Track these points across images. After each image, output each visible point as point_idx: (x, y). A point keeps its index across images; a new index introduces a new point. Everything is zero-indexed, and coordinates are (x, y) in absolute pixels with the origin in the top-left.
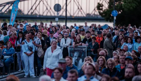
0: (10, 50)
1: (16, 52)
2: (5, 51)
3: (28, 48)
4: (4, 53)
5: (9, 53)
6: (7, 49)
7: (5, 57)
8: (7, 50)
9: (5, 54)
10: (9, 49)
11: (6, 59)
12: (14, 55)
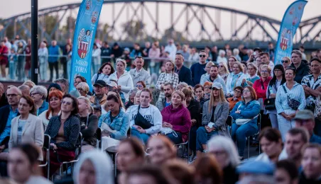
0: (251, 107)
1: (268, 112)
2: (240, 108)
3: (289, 103)
4: (236, 112)
5: (249, 112)
6: (244, 104)
7: (238, 121)
8: (242, 107)
9: (238, 113)
10: (249, 103)
11: (239, 126)
12: (259, 117)
